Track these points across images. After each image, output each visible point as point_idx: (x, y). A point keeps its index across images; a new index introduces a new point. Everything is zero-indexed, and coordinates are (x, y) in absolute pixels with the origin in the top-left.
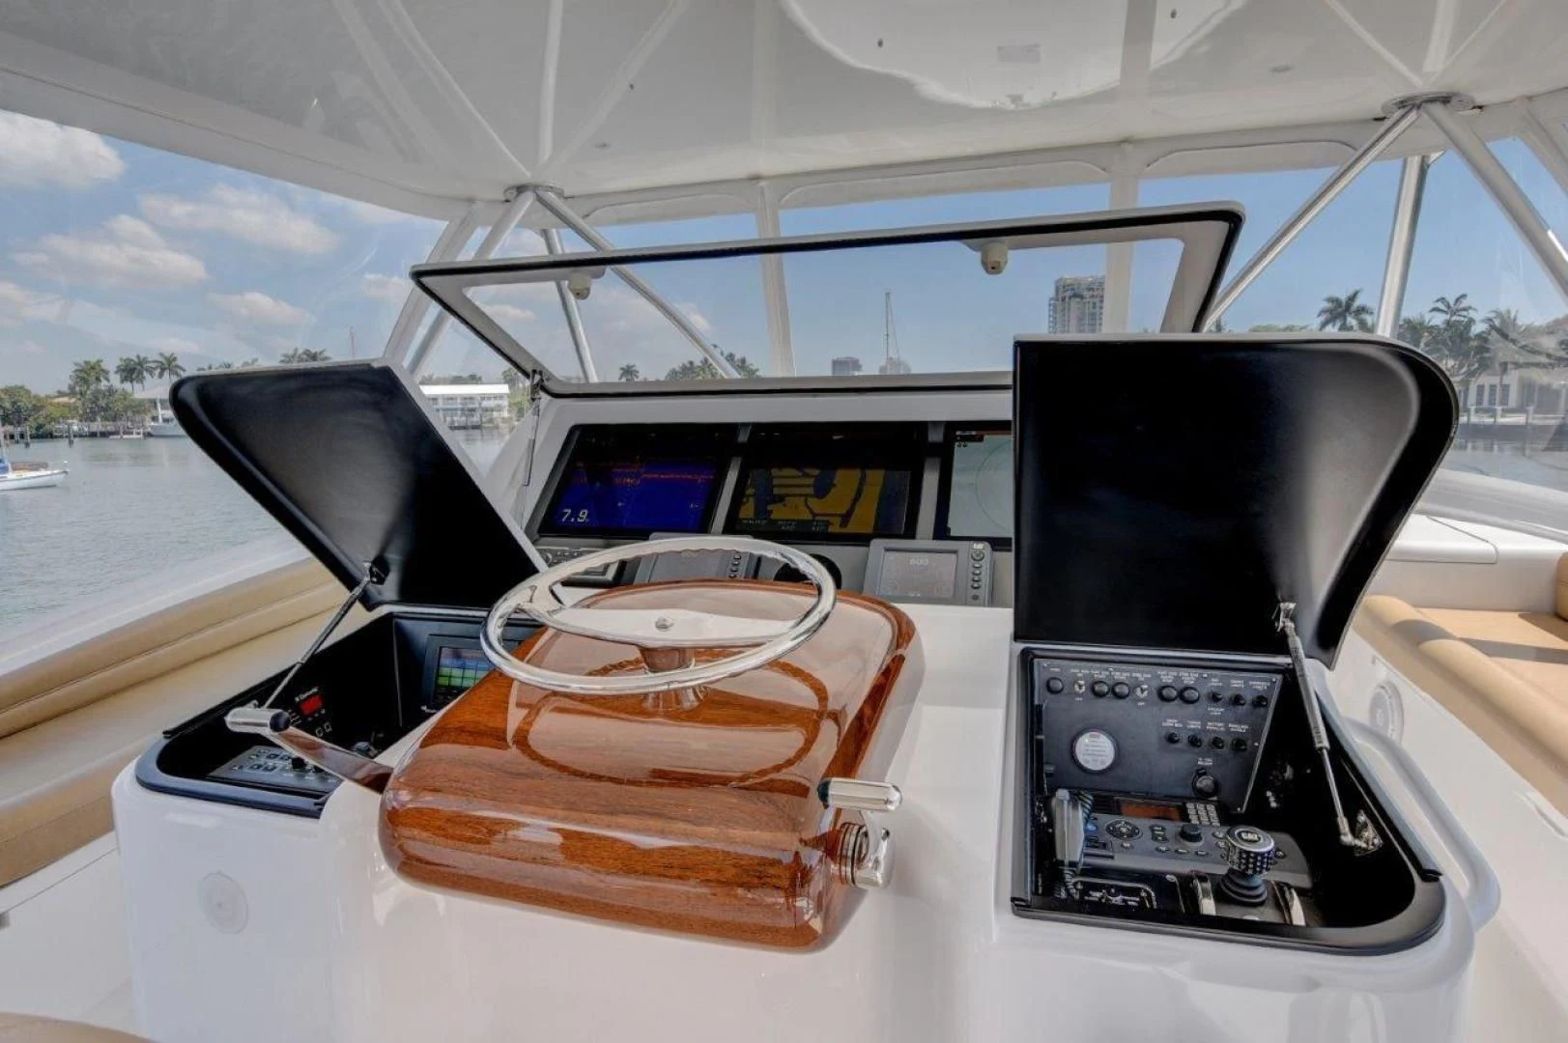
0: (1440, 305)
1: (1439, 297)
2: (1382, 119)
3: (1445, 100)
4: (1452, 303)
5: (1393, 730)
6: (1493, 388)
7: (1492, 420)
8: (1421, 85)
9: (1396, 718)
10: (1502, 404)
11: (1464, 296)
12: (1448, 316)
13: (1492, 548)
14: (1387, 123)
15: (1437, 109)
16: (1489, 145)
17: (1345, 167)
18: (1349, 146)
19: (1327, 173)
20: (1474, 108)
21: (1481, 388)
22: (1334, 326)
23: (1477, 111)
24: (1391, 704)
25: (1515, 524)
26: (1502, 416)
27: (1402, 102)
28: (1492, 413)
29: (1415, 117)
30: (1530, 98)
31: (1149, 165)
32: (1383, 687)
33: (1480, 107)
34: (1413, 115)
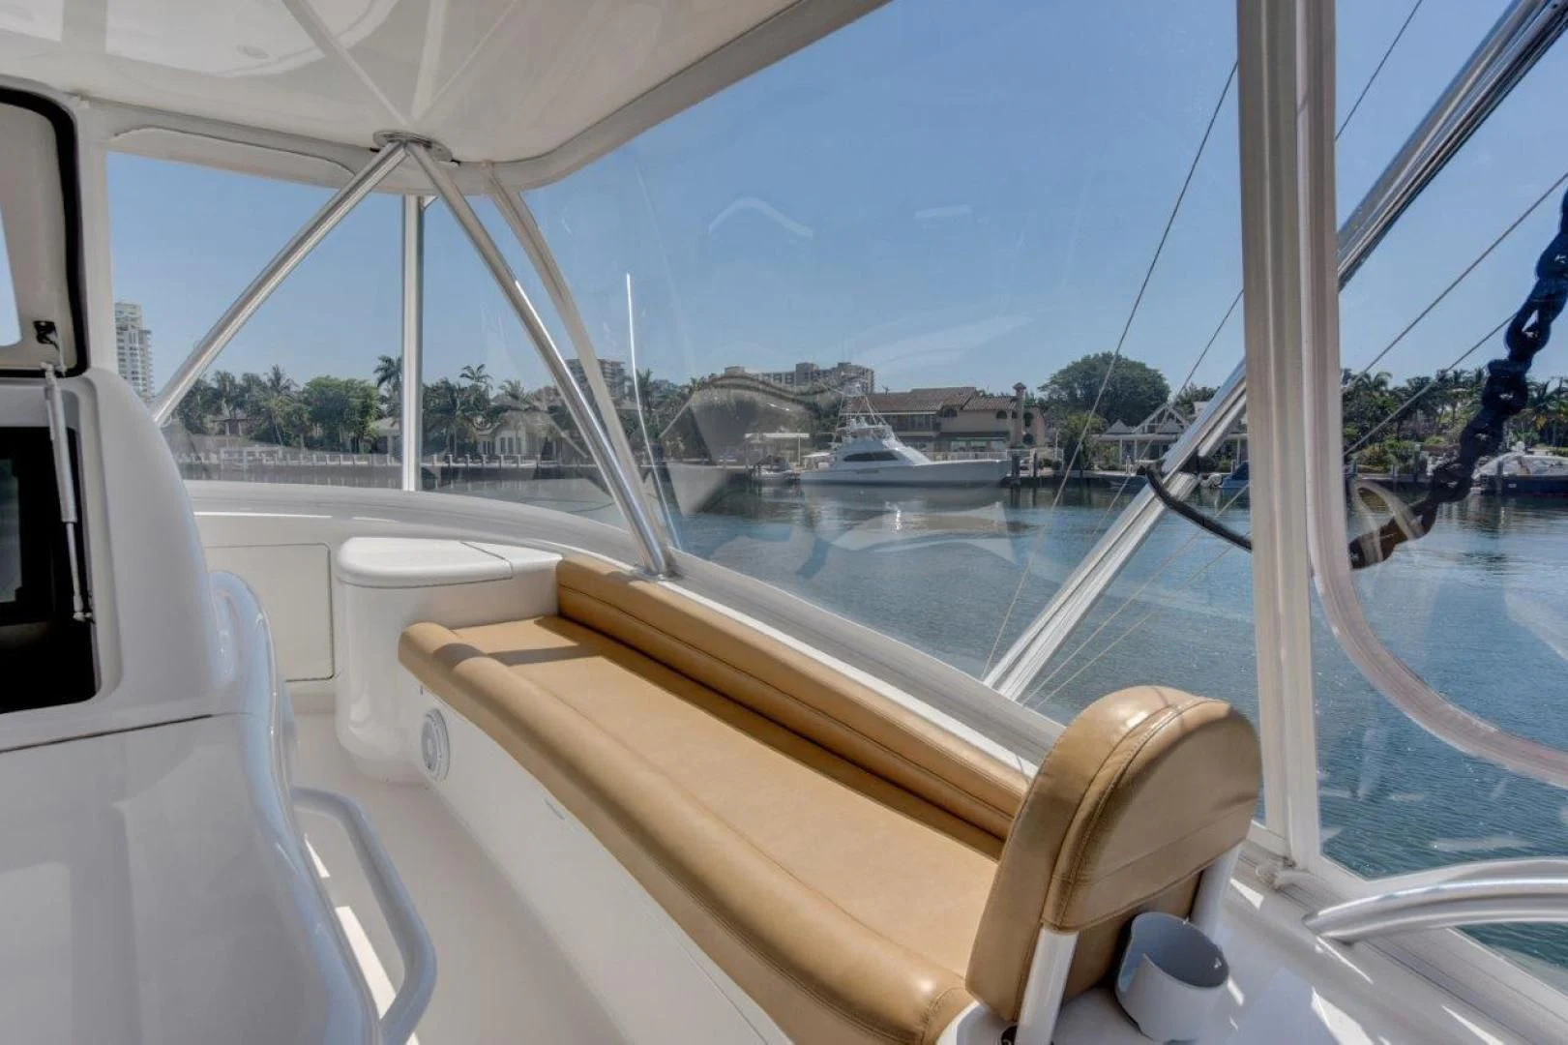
0: (466, 372)
1: (466, 365)
2: (377, 151)
3: (428, 144)
4: (475, 370)
5: (441, 757)
6: (510, 440)
7: (514, 465)
8: (404, 124)
9: (442, 745)
10: (519, 453)
11: (482, 366)
12: (473, 382)
13: (507, 564)
14: (380, 156)
15: (420, 151)
16: (467, 197)
17: (346, 189)
18: (348, 169)
19: (328, 195)
20: (453, 161)
21: (503, 439)
22: (389, 382)
23: (456, 165)
24: (437, 731)
25: (522, 541)
26: (522, 463)
27: (391, 136)
28: (515, 461)
29: (403, 155)
30: (493, 164)
31: (116, 135)
32: (429, 716)
33: (458, 162)
34: (401, 153)
